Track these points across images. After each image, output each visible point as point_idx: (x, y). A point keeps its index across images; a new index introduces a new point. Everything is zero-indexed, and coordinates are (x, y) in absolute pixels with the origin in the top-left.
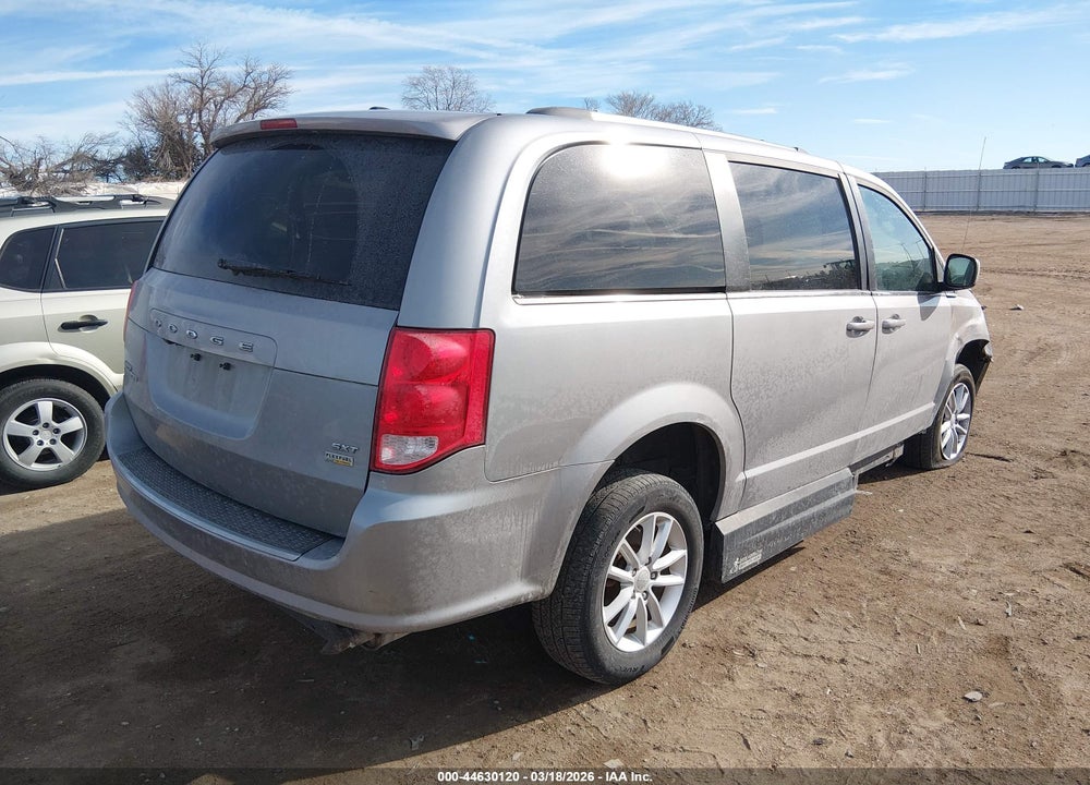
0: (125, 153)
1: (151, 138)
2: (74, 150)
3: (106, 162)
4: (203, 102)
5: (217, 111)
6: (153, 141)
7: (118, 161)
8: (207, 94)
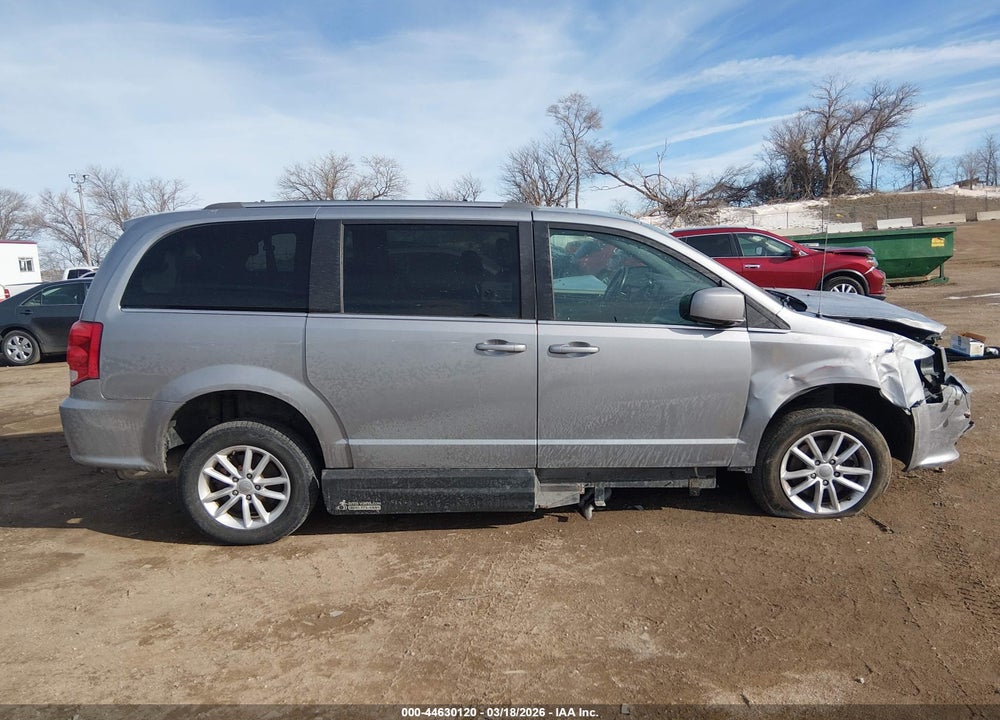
0: (758, 180)
1: (780, 165)
2: (717, 181)
3: (740, 190)
4: (828, 130)
5: (842, 135)
6: (782, 168)
7: (751, 188)
8: (832, 122)
